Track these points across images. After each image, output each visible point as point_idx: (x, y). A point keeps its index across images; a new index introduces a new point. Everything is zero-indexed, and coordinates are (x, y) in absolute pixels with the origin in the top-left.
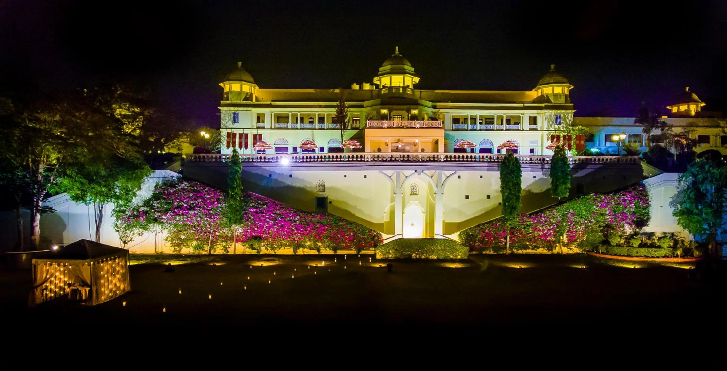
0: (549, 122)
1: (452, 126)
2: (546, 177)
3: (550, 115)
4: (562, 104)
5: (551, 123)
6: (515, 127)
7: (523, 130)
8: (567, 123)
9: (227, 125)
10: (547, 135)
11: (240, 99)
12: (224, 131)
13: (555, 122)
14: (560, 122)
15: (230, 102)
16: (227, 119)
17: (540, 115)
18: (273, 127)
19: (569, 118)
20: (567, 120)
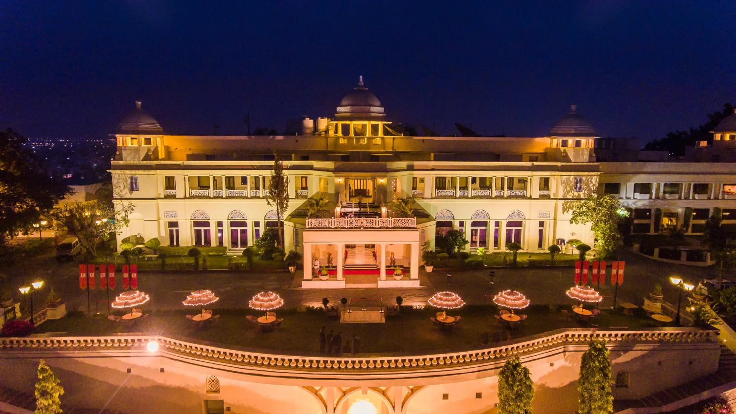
0: (566, 188)
1: (435, 193)
2: (570, 365)
3: (568, 179)
4: (585, 163)
5: (568, 189)
6: (520, 193)
7: (530, 198)
8: (590, 190)
9: (123, 194)
10: (563, 204)
11: (139, 157)
12: (118, 203)
13: (573, 187)
14: (580, 188)
15: (125, 162)
16: (122, 185)
17: (554, 178)
18: (188, 196)
19: (594, 182)
20: (591, 185)
